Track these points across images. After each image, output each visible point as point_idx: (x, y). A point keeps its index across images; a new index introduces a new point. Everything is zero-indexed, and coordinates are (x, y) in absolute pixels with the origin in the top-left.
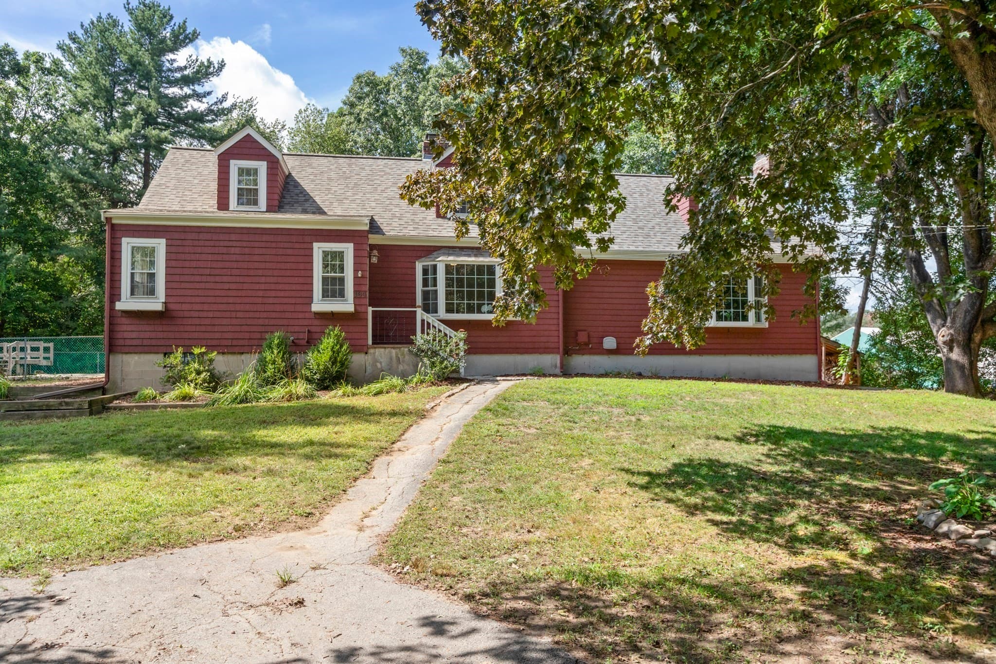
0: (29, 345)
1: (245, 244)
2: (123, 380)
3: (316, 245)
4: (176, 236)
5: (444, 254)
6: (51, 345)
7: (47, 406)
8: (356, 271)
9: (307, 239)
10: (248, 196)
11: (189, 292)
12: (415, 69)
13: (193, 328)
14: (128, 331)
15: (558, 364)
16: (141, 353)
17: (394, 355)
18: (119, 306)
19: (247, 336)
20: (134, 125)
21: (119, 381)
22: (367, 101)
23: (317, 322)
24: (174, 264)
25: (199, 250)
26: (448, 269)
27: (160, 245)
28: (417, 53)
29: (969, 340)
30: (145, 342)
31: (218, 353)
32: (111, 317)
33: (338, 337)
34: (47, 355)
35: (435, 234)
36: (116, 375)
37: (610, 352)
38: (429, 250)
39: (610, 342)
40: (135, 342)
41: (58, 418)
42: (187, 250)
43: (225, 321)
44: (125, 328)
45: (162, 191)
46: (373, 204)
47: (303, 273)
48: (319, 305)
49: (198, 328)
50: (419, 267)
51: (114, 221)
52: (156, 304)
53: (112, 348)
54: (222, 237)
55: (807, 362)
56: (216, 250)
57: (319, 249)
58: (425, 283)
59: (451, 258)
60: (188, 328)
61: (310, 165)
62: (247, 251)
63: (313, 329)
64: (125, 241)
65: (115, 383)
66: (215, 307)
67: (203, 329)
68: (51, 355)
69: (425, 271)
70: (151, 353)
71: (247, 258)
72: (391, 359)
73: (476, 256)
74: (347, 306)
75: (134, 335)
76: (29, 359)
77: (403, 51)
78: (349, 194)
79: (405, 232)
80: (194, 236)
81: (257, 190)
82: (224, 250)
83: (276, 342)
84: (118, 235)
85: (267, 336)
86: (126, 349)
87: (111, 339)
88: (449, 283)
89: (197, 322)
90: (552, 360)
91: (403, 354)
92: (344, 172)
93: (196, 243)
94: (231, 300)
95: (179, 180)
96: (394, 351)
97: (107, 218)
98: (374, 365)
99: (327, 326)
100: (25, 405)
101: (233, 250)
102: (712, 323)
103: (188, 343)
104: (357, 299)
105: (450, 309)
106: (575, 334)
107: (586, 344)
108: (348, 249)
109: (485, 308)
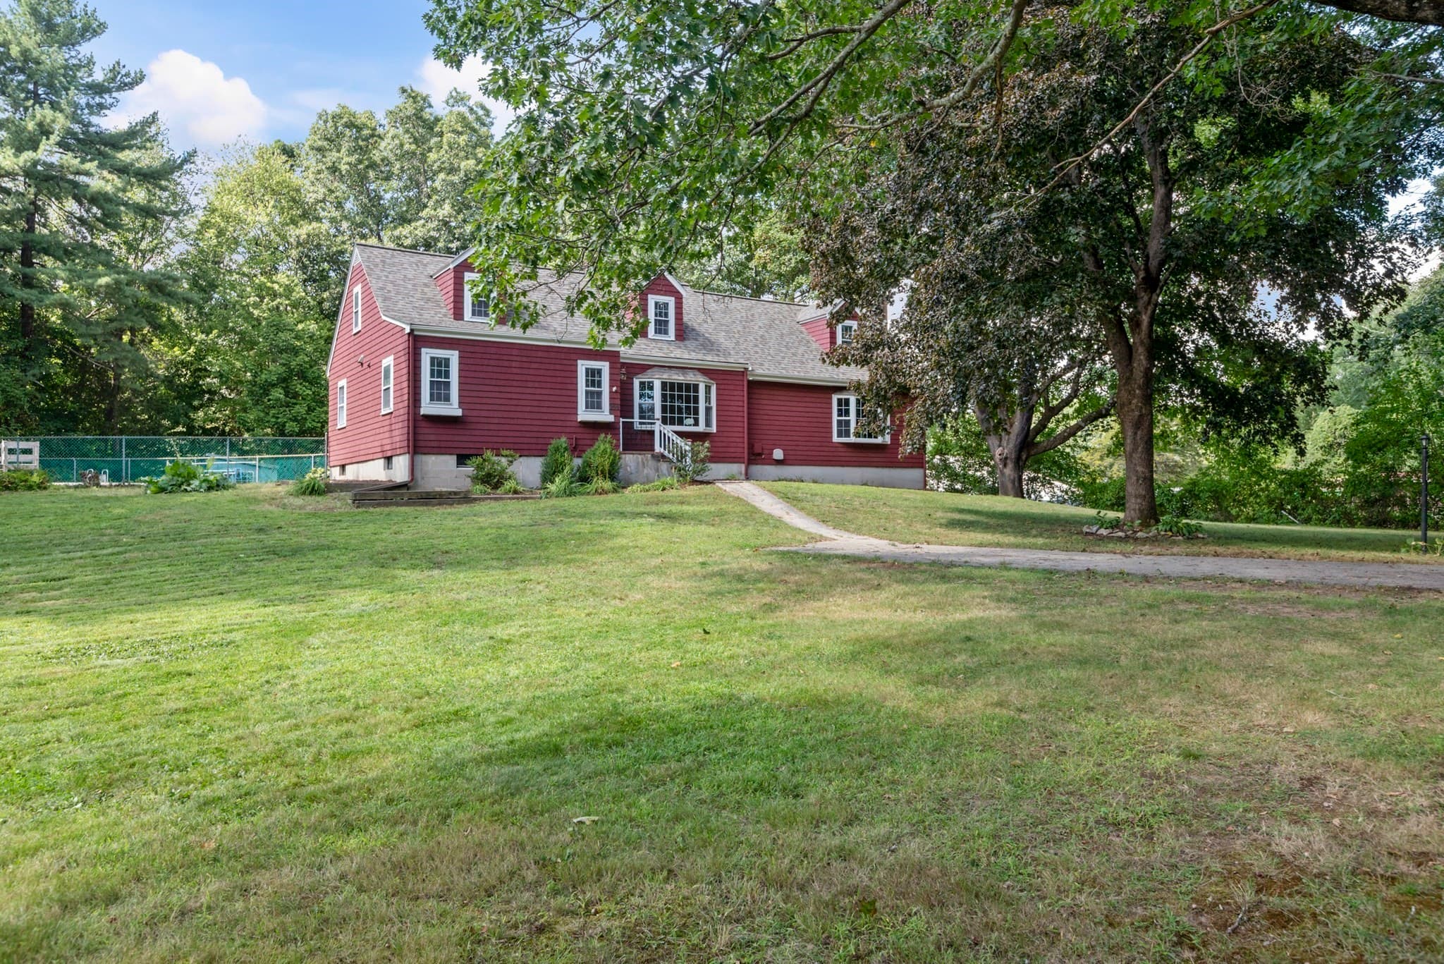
2: (423, 478)
3: (580, 362)
4: (466, 349)
5: (659, 372)
8: (611, 386)
9: (573, 356)
10: (480, 307)
11: (478, 400)
13: (483, 433)
14: (429, 435)
15: (744, 472)
16: (437, 454)
17: (640, 460)
18: (423, 410)
21: (419, 479)
23: (582, 431)
24: (465, 374)
25: (484, 362)
26: (663, 385)
27: (454, 357)
30: (443, 444)
32: (415, 420)
36: (417, 473)
37: (778, 463)
38: (644, 368)
39: (778, 454)
40: (435, 444)
42: (477, 362)
44: (426, 431)
47: (570, 386)
48: (584, 415)
50: (636, 383)
52: (453, 408)
53: (415, 449)
55: (915, 474)
56: (501, 363)
57: (583, 366)
58: (642, 397)
59: (665, 376)
60: (477, 433)
62: (525, 364)
63: (579, 436)
64: (424, 350)
65: (416, 481)
66: (499, 414)
67: (489, 433)
69: (642, 387)
70: (448, 454)
71: (525, 371)
72: (639, 465)
73: (683, 375)
74: (606, 417)
75: (432, 437)
80: (493, 350)
82: (506, 364)
83: (564, 446)
84: (419, 344)
85: (553, 441)
86: (426, 450)
87: (416, 441)
88: (664, 398)
89: (486, 427)
90: (737, 468)
91: (648, 461)
94: (513, 408)
95: (393, 284)
96: (640, 457)
98: (625, 468)
99: (596, 434)
101: (514, 364)
102: (852, 439)
103: (478, 445)
104: (612, 411)
105: (664, 421)
106: (751, 446)
107: (760, 454)
108: (605, 366)
109: (691, 421)
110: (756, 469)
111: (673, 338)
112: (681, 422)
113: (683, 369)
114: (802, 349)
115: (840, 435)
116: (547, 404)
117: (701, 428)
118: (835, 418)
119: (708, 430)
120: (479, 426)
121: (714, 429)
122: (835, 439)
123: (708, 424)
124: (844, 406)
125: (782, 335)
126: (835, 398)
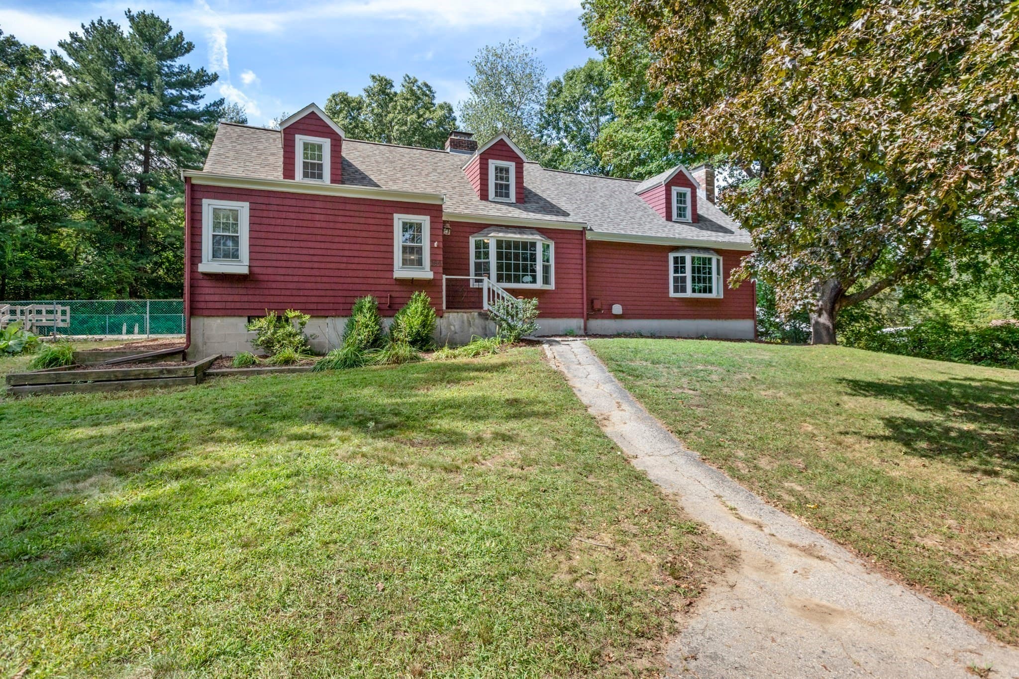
0: (43, 308)
1: (329, 212)
2: (205, 343)
3: (396, 216)
4: (261, 200)
5: (495, 231)
6: (68, 308)
7: (145, 374)
8: (432, 242)
9: (388, 210)
10: (313, 170)
11: (274, 257)
12: (384, 92)
13: (278, 292)
14: (210, 294)
15: (582, 327)
16: (223, 316)
17: (465, 318)
18: (203, 268)
19: (332, 300)
20: (139, 116)
21: (200, 344)
22: (342, 115)
23: (397, 288)
24: (257, 228)
25: (284, 215)
26: (499, 243)
27: (243, 209)
28: (386, 80)
29: (833, 308)
30: (229, 305)
31: (312, 317)
32: (192, 279)
33: (424, 301)
34: (64, 318)
35: (485, 213)
36: (197, 338)
37: (617, 317)
38: (481, 227)
39: (617, 309)
40: (218, 305)
41: (161, 387)
42: (271, 214)
43: (309, 286)
44: (207, 291)
45: (223, 160)
46: (423, 185)
47: (384, 242)
48: (400, 272)
49: (283, 292)
50: (472, 241)
51: (194, 182)
52: (241, 267)
53: (194, 312)
54: (307, 203)
55: (746, 325)
56: (301, 216)
57: (399, 219)
58: (478, 256)
59: (501, 235)
60: (272, 292)
61: (356, 149)
62: (331, 218)
63: (394, 294)
64: (205, 202)
65: (196, 346)
66: (300, 272)
67: (288, 292)
68: (68, 317)
69: (478, 245)
70: (234, 316)
71: (331, 225)
72: (463, 322)
73: (520, 233)
74: (426, 273)
75: (217, 298)
76: (44, 321)
77: (373, 77)
78: (398, 175)
79: (458, 211)
81: (321, 165)
82: (309, 217)
83: (368, 305)
84: (198, 195)
85: (357, 301)
86: (207, 312)
87: (192, 301)
88: (499, 256)
89: (282, 285)
90: (576, 323)
91: (473, 318)
92: (388, 157)
93: (281, 208)
94: (316, 265)
95: (237, 152)
96: (465, 315)
97: (185, 178)
98: (448, 328)
99: (412, 292)
100: (117, 374)
101: (317, 217)
102: (689, 294)
103: (259, 306)
104: (432, 267)
105: (500, 279)
106: (591, 302)
107: (599, 310)
108: (425, 221)
109: (529, 278)
110: (596, 324)
111: (514, 200)
112: (517, 280)
113: (521, 229)
114: (639, 214)
115: (676, 290)
116: (356, 260)
117: (539, 285)
118: (672, 275)
119: (546, 287)
120: (274, 285)
121: (552, 286)
122: (672, 294)
123: (546, 281)
124: (680, 264)
125: (621, 203)
126: (671, 256)
